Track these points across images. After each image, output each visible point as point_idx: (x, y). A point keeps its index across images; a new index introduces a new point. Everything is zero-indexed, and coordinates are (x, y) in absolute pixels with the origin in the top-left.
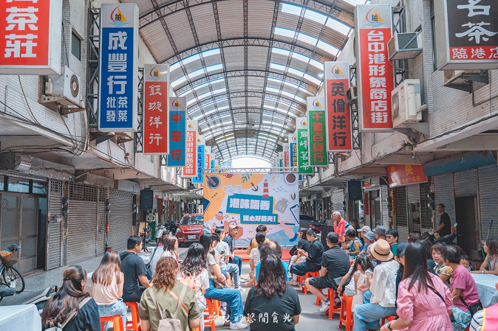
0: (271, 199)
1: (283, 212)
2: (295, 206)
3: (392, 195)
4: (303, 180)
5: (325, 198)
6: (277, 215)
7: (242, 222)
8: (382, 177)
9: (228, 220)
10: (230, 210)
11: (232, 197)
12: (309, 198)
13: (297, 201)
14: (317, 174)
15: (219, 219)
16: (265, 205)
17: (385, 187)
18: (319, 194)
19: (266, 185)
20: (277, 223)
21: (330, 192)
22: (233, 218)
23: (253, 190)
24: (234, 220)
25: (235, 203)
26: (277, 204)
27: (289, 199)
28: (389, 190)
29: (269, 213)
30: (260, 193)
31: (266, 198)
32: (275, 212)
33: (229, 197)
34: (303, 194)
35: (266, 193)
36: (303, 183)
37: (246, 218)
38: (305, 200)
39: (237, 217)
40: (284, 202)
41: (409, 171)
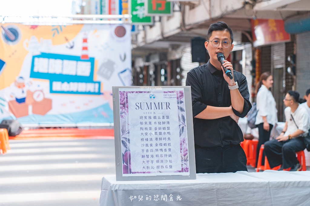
0: (92, 61)
1: (108, 78)
2: (125, 71)
3: (256, 57)
4: (136, 32)
5: (172, 62)
6: (99, 83)
7: (52, 91)
8: (244, 33)
9: (32, 89)
10: (34, 75)
11: (38, 56)
12: (148, 59)
13: (128, 64)
14: (158, 24)
15: (19, 87)
16: (84, 69)
17: (248, 46)
18: (163, 54)
19: (85, 41)
20: (99, 93)
21: (179, 50)
22: (39, 86)
23: (67, 47)
24: (40, 88)
25: (42, 66)
26: (101, 68)
27: (117, 60)
28: (254, 50)
29: (89, 79)
30: (78, 52)
31: (85, 58)
32: (97, 78)
33: (34, 57)
34: (138, 53)
35: (85, 52)
36: (136, 36)
37: (57, 86)
38: (140, 63)
39: (45, 84)
40: (110, 65)
41: (273, 26)
